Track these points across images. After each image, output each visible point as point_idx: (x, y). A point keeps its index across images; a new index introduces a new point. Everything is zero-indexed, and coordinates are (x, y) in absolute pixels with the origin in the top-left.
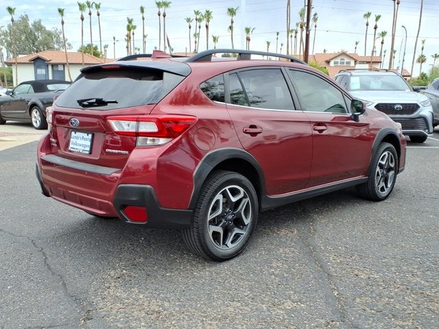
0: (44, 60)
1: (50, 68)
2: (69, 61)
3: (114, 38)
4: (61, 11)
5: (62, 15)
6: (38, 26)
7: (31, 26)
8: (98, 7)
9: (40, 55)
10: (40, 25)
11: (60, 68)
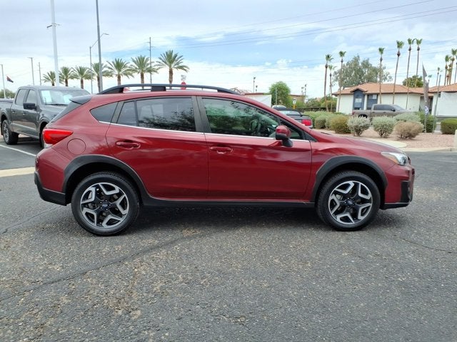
0: (362, 91)
1: (366, 97)
2: (383, 91)
3: (439, 69)
4: (381, 50)
5: (382, 53)
6: (366, 65)
7: (360, 65)
8: (419, 42)
9: (359, 87)
10: (367, 63)
11: (374, 97)
